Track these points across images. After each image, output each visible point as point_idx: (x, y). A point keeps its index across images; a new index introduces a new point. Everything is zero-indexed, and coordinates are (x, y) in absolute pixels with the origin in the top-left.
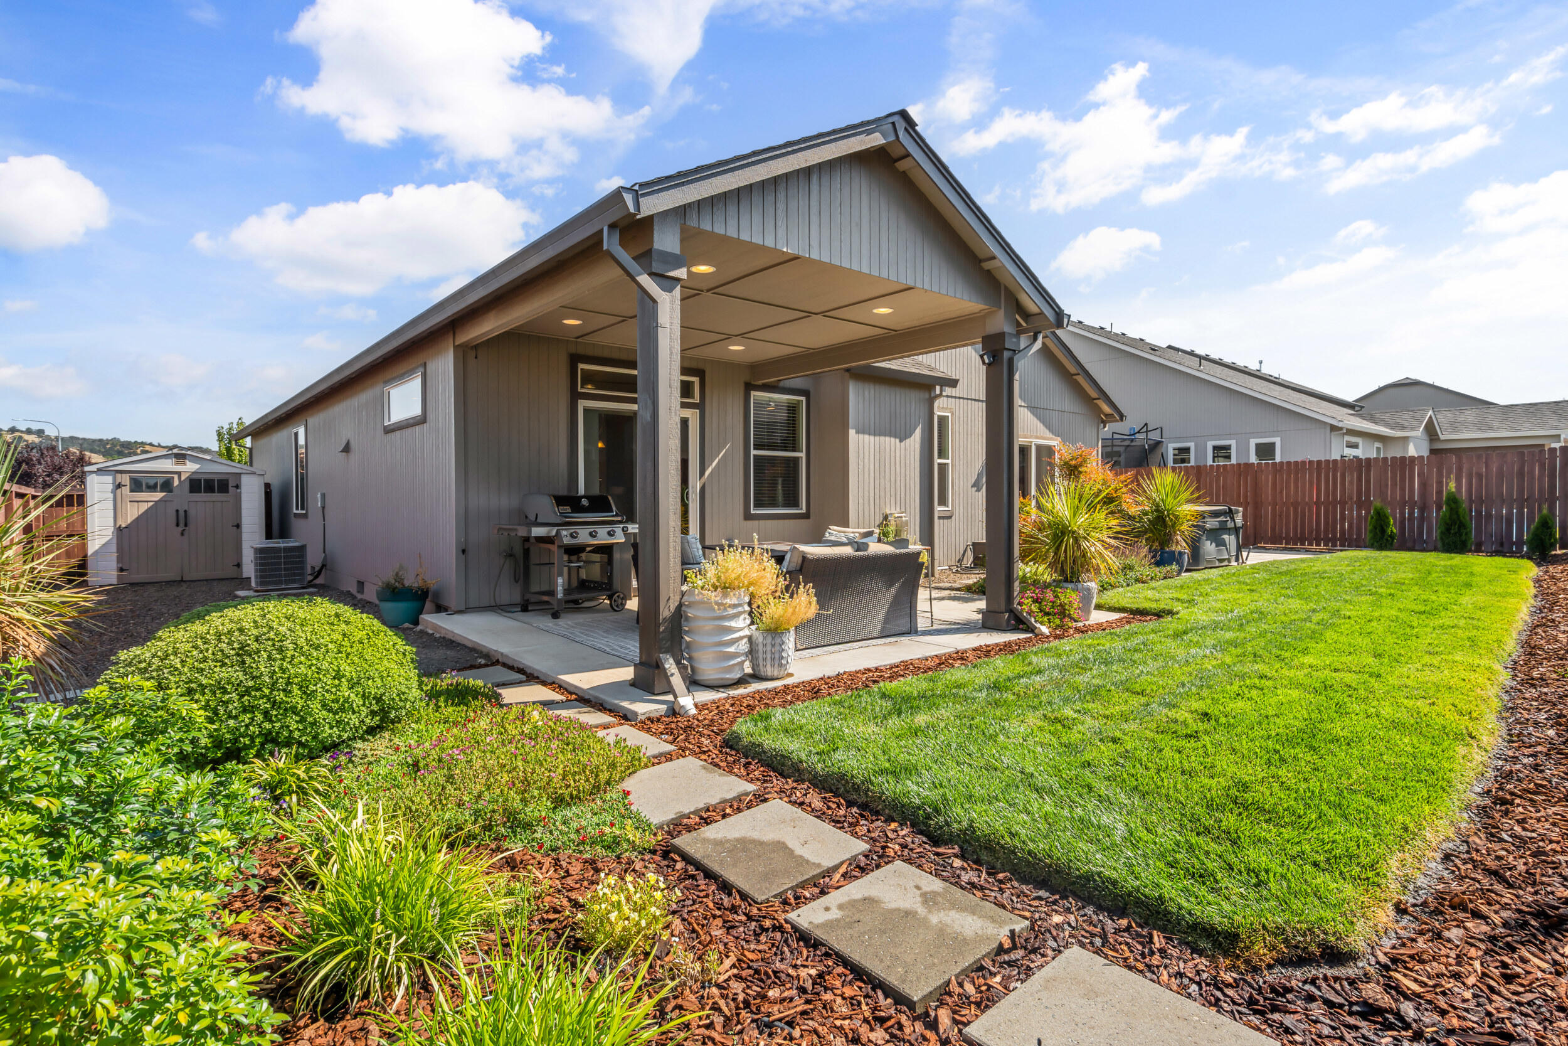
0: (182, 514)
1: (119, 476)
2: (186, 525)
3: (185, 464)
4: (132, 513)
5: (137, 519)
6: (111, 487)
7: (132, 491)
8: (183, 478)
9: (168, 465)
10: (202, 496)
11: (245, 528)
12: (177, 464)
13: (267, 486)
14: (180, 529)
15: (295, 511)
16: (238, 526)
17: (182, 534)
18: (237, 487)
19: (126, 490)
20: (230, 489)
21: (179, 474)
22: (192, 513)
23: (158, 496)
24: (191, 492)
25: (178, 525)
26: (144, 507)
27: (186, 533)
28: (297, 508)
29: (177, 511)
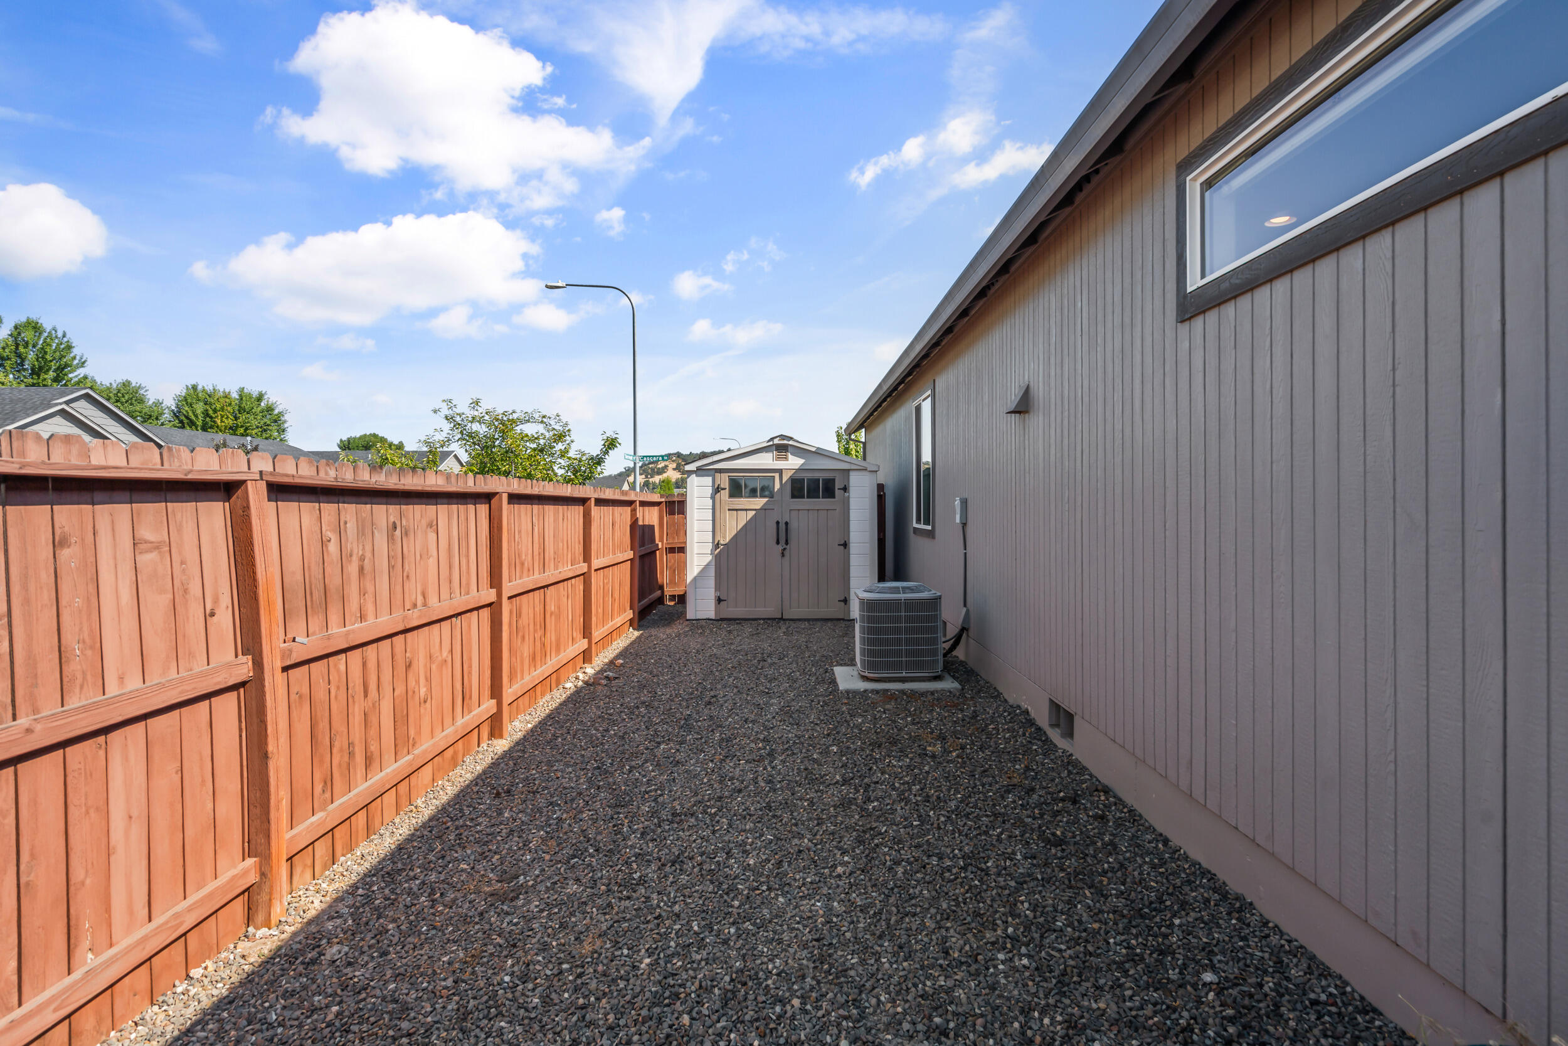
0: (782, 526)
1: (718, 475)
2: (787, 543)
3: (786, 459)
4: (732, 525)
5: (736, 535)
6: (710, 490)
7: (731, 496)
8: (785, 479)
9: (766, 460)
10: (806, 503)
11: (854, 548)
12: (778, 459)
13: (881, 487)
14: (780, 548)
15: (915, 525)
16: (845, 545)
17: (783, 555)
18: (845, 489)
19: (725, 494)
20: (837, 492)
21: (780, 471)
22: (794, 525)
23: (759, 502)
24: (793, 496)
25: (778, 543)
26: (744, 518)
27: (787, 553)
28: (918, 521)
29: (778, 523)
